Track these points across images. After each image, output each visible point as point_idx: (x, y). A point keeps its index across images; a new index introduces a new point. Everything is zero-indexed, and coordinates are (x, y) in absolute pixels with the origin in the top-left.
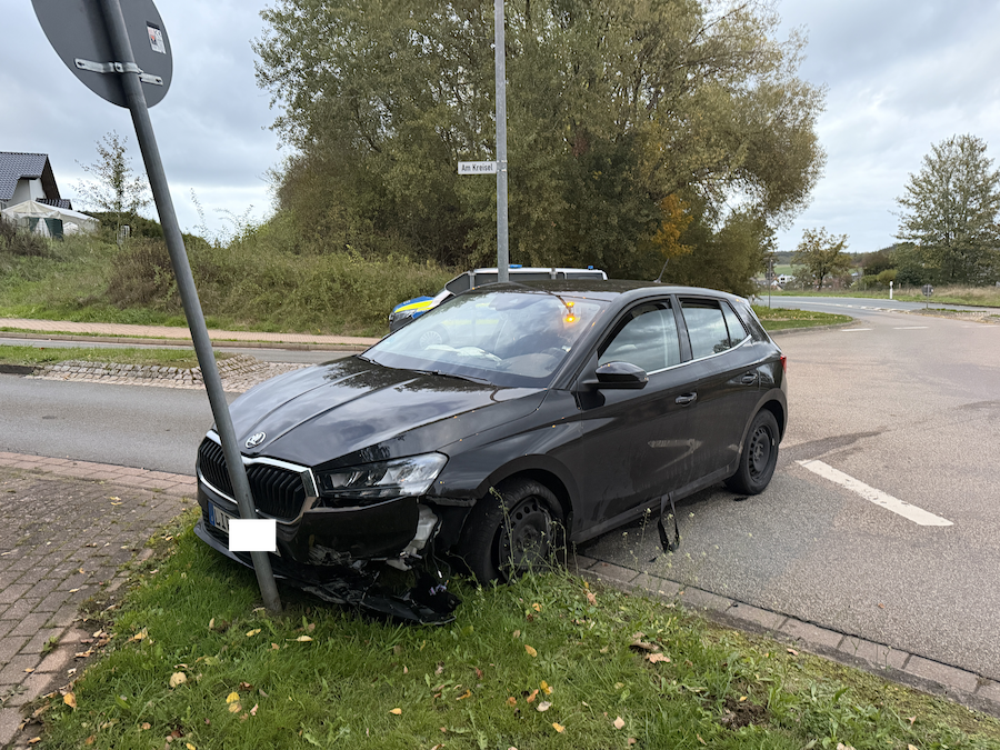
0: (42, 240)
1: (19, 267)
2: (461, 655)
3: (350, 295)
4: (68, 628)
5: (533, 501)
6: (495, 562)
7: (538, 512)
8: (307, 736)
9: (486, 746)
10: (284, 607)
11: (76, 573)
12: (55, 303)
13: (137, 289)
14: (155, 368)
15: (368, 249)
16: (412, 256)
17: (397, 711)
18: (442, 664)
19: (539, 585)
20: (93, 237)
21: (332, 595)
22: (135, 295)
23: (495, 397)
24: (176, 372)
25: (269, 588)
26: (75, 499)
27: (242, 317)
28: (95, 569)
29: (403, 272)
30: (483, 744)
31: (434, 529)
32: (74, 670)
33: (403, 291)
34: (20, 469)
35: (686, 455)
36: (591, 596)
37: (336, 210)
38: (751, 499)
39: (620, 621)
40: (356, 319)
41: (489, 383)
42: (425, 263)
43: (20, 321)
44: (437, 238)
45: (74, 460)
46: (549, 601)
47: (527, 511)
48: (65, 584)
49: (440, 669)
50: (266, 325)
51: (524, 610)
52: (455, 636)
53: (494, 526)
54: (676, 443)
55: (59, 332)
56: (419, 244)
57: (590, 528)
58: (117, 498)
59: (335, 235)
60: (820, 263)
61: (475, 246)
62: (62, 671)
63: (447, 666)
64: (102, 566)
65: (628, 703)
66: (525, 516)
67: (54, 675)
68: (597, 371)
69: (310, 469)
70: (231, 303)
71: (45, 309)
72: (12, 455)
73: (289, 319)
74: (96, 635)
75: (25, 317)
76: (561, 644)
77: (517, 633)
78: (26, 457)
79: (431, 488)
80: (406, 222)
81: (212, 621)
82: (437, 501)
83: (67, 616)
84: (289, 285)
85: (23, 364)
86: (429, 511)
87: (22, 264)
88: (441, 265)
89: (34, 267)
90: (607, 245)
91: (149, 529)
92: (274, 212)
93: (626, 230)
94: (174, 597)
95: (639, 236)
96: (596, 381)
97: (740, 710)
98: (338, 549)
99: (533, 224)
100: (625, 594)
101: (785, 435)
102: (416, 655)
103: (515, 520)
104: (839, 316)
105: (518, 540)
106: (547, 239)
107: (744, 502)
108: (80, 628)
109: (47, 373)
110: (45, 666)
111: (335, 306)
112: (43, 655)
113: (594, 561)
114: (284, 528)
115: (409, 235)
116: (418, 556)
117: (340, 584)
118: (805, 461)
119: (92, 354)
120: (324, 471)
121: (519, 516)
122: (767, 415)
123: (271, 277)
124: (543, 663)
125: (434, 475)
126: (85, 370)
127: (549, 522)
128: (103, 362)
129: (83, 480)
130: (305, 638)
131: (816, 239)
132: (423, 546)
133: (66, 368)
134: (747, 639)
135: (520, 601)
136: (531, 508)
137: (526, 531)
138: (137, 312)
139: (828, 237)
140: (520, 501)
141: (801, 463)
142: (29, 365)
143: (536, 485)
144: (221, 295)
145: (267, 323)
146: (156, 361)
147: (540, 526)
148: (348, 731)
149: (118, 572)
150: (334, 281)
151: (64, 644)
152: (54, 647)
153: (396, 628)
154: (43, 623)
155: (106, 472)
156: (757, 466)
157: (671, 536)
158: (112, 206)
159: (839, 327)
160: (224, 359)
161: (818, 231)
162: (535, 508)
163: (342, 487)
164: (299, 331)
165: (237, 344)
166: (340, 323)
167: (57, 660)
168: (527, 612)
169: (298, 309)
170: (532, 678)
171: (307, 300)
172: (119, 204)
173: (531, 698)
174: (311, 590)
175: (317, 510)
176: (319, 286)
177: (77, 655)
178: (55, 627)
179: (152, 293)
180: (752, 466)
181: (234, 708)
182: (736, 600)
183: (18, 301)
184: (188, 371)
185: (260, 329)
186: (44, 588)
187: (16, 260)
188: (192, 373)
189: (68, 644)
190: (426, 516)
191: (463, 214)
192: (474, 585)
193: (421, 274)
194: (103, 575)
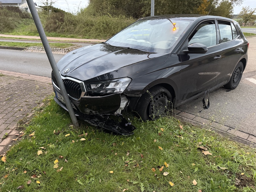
0: (28, 14)
1: (23, 21)
2: (136, 148)
3: (108, 28)
4: (13, 129)
5: (162, 94)
6: (148, 114)
7: (164, 97)
8: (79, 181)
9: (143, 190)
10: (80, 125)
11: (20, 110)
12: (32, 31)
13: (52, 27)
14: (55, 48)
15: (113, 14)
16: (126, 16)
17: (112, 172)
18: (129, 152)
19: (163, 121)
20: (42, 13)
21: (93, 123)
22: (52, 28)
23: (149, 57)
24: (60, 49)
25: (74, 120)
26: (26, 86)
27: (80, 35)
28: (26, 109)
29: (123, 21)
30: (142, 189)
31: (127, 104)
32: (11, 145)
33: (123, 26)
34: (14, 77)
35: (215, 77)
36: (181, 127)
37: (105, 2)
38: (232, 91)
39: (192, 136)
40: (110, 35)
41: (147, 51)
42: (129, 18)
43: (24, 36)
44: (133, 10)
45: (30, 74)
46: (166, 127)
47: (160, 97)
48: (16, 114)
49: (128, 154)
50: (86, 37)
51: (158, 131)
52: (134, 141)
53: (148, 103)
54: (212, 73)
55: (33, 39)
56: (128, 12)
57: (181, 102)
58: (38, 86)
59: (105, 10)
60: (246, 18)
61: (144, 12)
62: (7, 146)
63: (131, 153)
64: (28, 108)
65: (198, 173)
66: (159, 99)
67: (4, 147)
68: (188, 46)
69: (83, 82)
70: (77, 31)
71: (30, 33)
72: (13, 73)
73: (92, 35)
74: (20, 133)
75: (25, 35)
76: (171, 145)
77: (155, 140)
78: (17, 73)
79: (126, 90)
80: (124, 6)
81: (54, 131)
82: (128, 95)
83: (14, 125)
84: (92, 25)
85: (21, 47)
86: (125, 98)
87: (24, 21)
88: (134, 18)
89: (27, 21)
90: (184, 11)
91: (45, 96)
92: (88, 4)
93: (190, 6)
94: (45, 121)
95: (194, 8)
96: (188, 50)
97: (242, 179)
98: (94, 110)
99: (162, 4)
100: (193, 125)
101: (245, 70)
102: (120, 147)
103: (155, 100)
104: (251, 34)
105: (156, 107)
106: (165, 9)
107: (229, 92)
108: (16, 130)
109: (27, 50)
110: (2, 144)
111: (104, 31)
112: (3, 139)
113: (180, 111)
114: (76, 102)
115: (125, 10)
116: (121, 114)
117: (96, 120)
118: (248, 78)
119: (39, 45)
120: (88, 83)
121: (157, 99)
122: (241, 63)
123: (87, 23)
124: (165, 153)
125: (127, 85)
126: (37, 49)
127: (167, 101)
128: (41, 46)
129: (31, 80)
130: (83, 139)
131: (246, 10)
132: (123, 109)
133: (32, 48)
134: (239, 146)
135: (156, 128)
136: (161, 96)
137: (159, 103)
138: (53, 33)
139: (250, 9)
140: (157, 94)
141: (247, 79)
142: (22, 48)
143: (163, 89)
144: (74, 28)
145: (87, 36)
146: (55, 46)
147: (163, 102)
148: (93, 179)
149: (32, 111)
150: (104, 24)
151: (10, 135)
152: (7, 136)
153: (113, 137)
154: (6, 127)
155: (37, 78)
156: (235, 80)
157: (207, 104)
158: (45, 4)
159: (252, 37)
160: (73, 46)
161: (247, 7)
162: (162, 96)
163: (94, 89)
164: (95, 39)
165: (78, 42)
166: (106, 36)
167: (7, 141)
168: (159, 132)
169: (95, 32)
170: (161, 160)
171: (97, 29)
172: (47, 3)
173: (161, 169)
174: (87, 121)
175: (86, 97)
176: (100, 25)
177: (13, 140)
178: (9, 129)
179: (56, 28)
180: (233, 80)
181: (56, 166)
182: (230, 127)
183: (24, 31)
184: (63, 49)
185: (85, 38)
186: (9, 115)
187: (22, 20)
188: (64, 50)
189: (11, 135)
190: (124, 99)
191: (140, 2)
192: (141, 121)
193: (128, 21)
194: (28, 111)
